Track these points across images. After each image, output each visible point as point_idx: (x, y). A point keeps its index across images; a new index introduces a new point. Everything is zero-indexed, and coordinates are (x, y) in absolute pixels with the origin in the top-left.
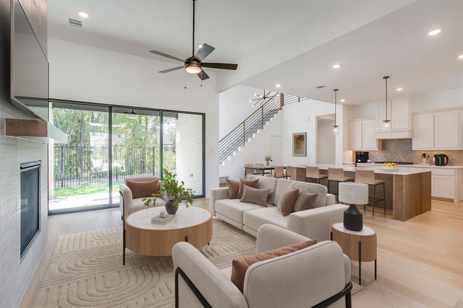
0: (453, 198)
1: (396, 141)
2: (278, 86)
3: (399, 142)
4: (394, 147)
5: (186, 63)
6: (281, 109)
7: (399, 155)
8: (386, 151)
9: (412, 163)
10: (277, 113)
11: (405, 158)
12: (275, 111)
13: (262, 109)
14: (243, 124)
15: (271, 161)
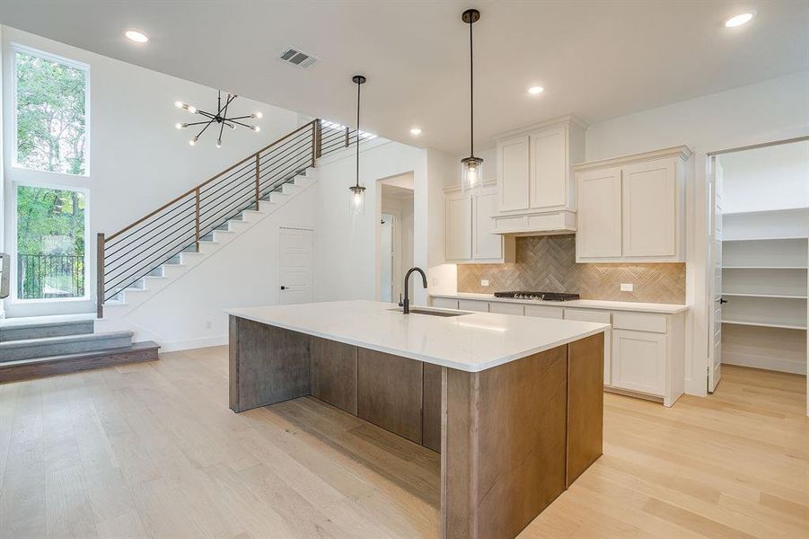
0: (663, 395)
1: (544, 240)
3: (550, 241)
4: (539, 254)
6: (313, 165)
7: (550, 275)
8: (524, 265)
9: (577, 297)
10: (303, 173)
11: (563, 283)
13: (257, 161)
14: (194, 194)
15: (283, 288)
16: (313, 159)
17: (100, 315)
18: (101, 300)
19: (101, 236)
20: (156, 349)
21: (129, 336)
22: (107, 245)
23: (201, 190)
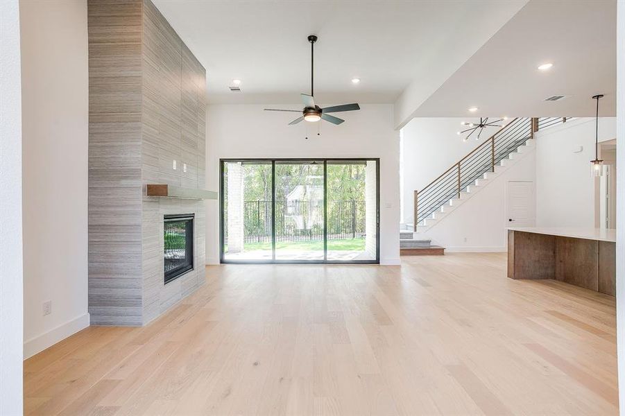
2: (473, 110)
5: (304, 112)
6: (532, 137)
10: (524, 144)
12: (522, 142)
13: (493, 141)
14: (457, 166)
15: (510, 220)
16: (532, 133)
17: (415, 231)
18: (416, 223)
19: (416, 191)
20: (443, 249)
21: (429, 242)
22: (418, 196)
23: (461, 163)
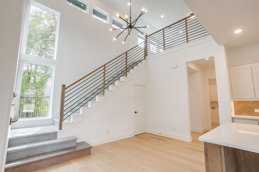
10: (141, 62)
15: (136, 112)
16: (145, 57)
18: (61, 120)
19: (64, 86)
20: (90, 148)
21: (75, 140)
22: (66, 91)
